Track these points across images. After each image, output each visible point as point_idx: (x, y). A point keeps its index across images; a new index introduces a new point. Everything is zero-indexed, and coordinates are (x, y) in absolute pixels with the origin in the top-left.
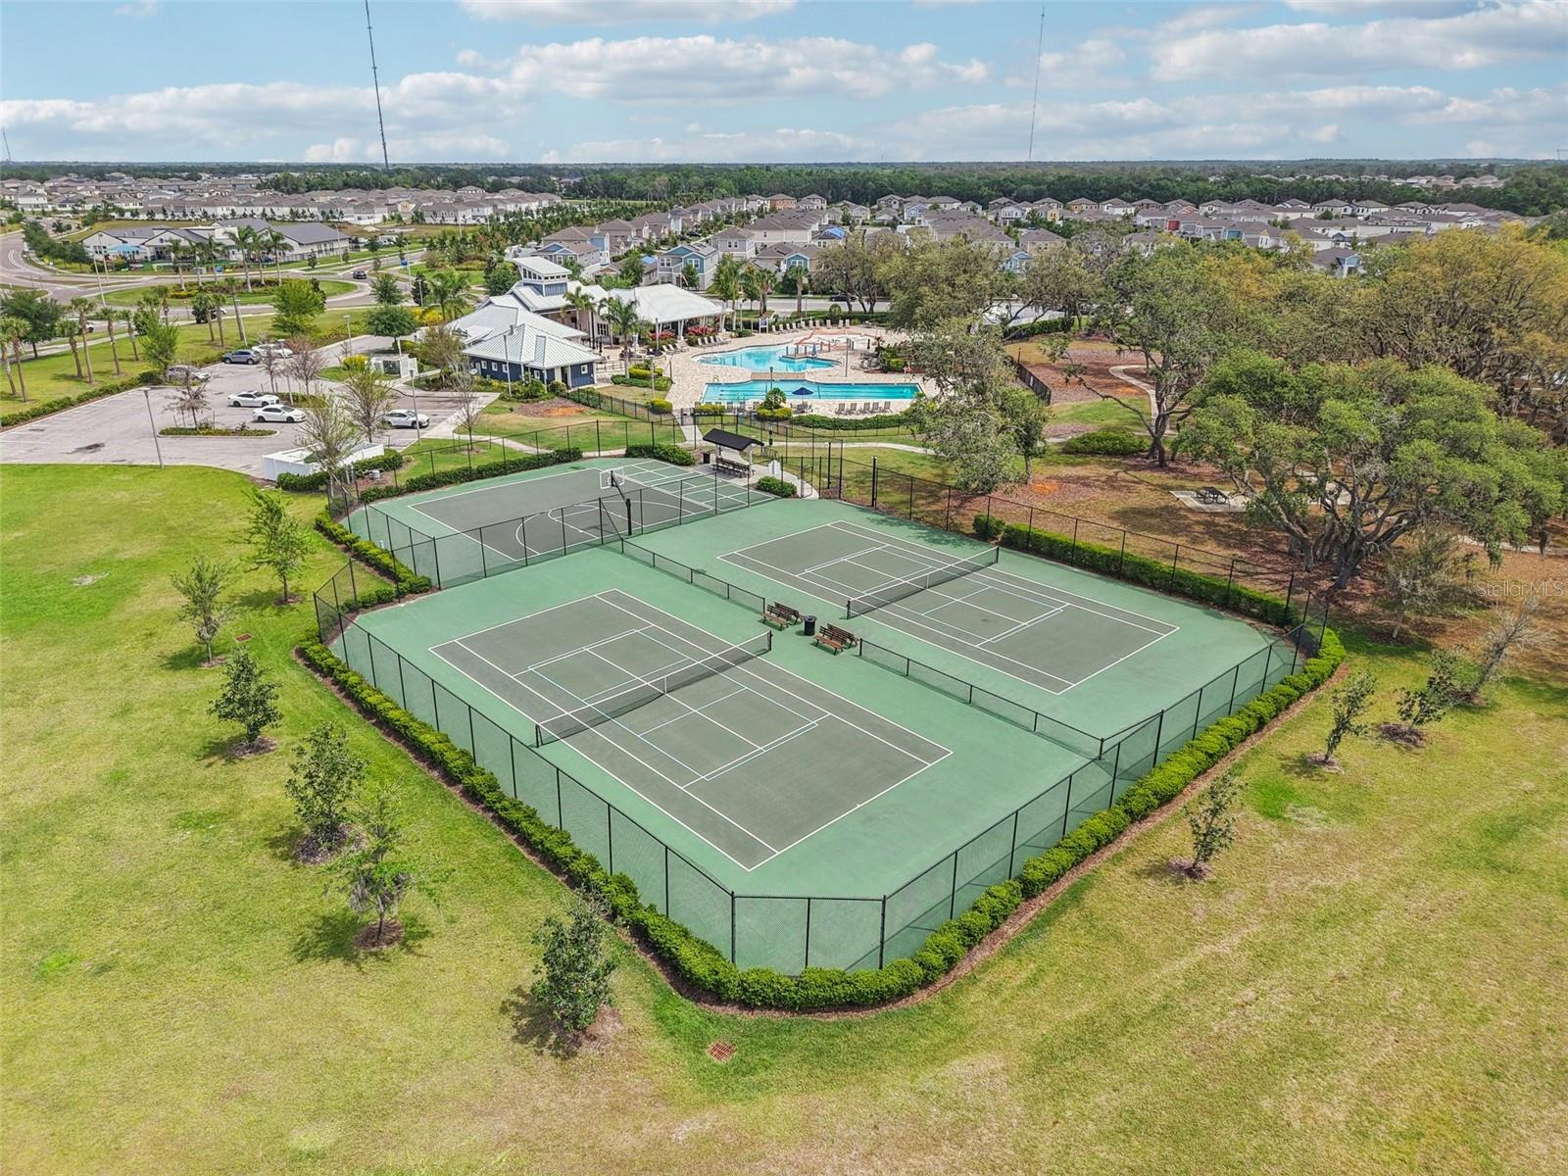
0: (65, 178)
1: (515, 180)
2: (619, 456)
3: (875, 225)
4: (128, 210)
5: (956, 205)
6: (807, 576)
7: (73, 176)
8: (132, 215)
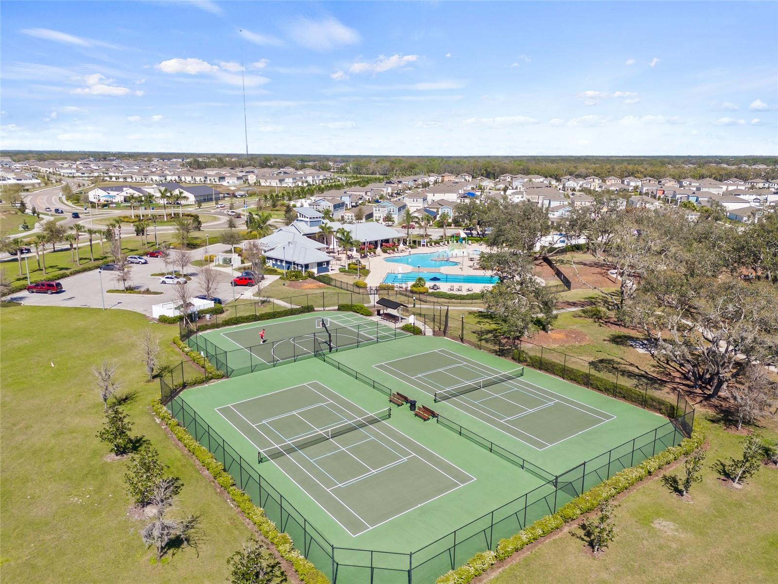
0: (87, 160)
1: (311, 164)
2: (334, 310)
3: (496, 190)
4: (114, 176)
5: (542, 179)
6: (418, 378)
7: (91, 159)
8: (116, 179)
